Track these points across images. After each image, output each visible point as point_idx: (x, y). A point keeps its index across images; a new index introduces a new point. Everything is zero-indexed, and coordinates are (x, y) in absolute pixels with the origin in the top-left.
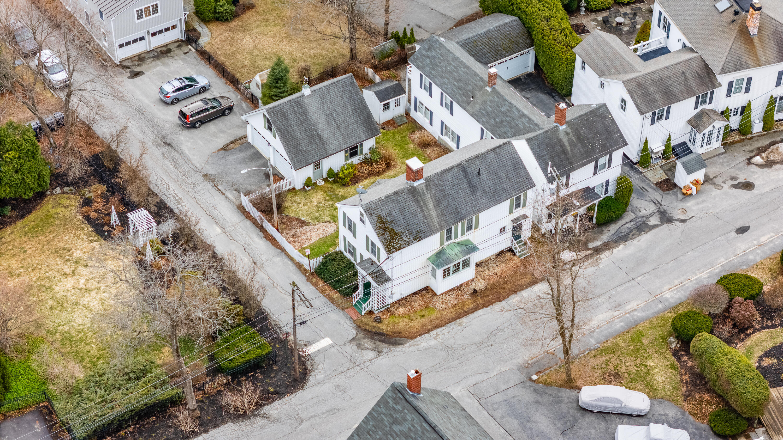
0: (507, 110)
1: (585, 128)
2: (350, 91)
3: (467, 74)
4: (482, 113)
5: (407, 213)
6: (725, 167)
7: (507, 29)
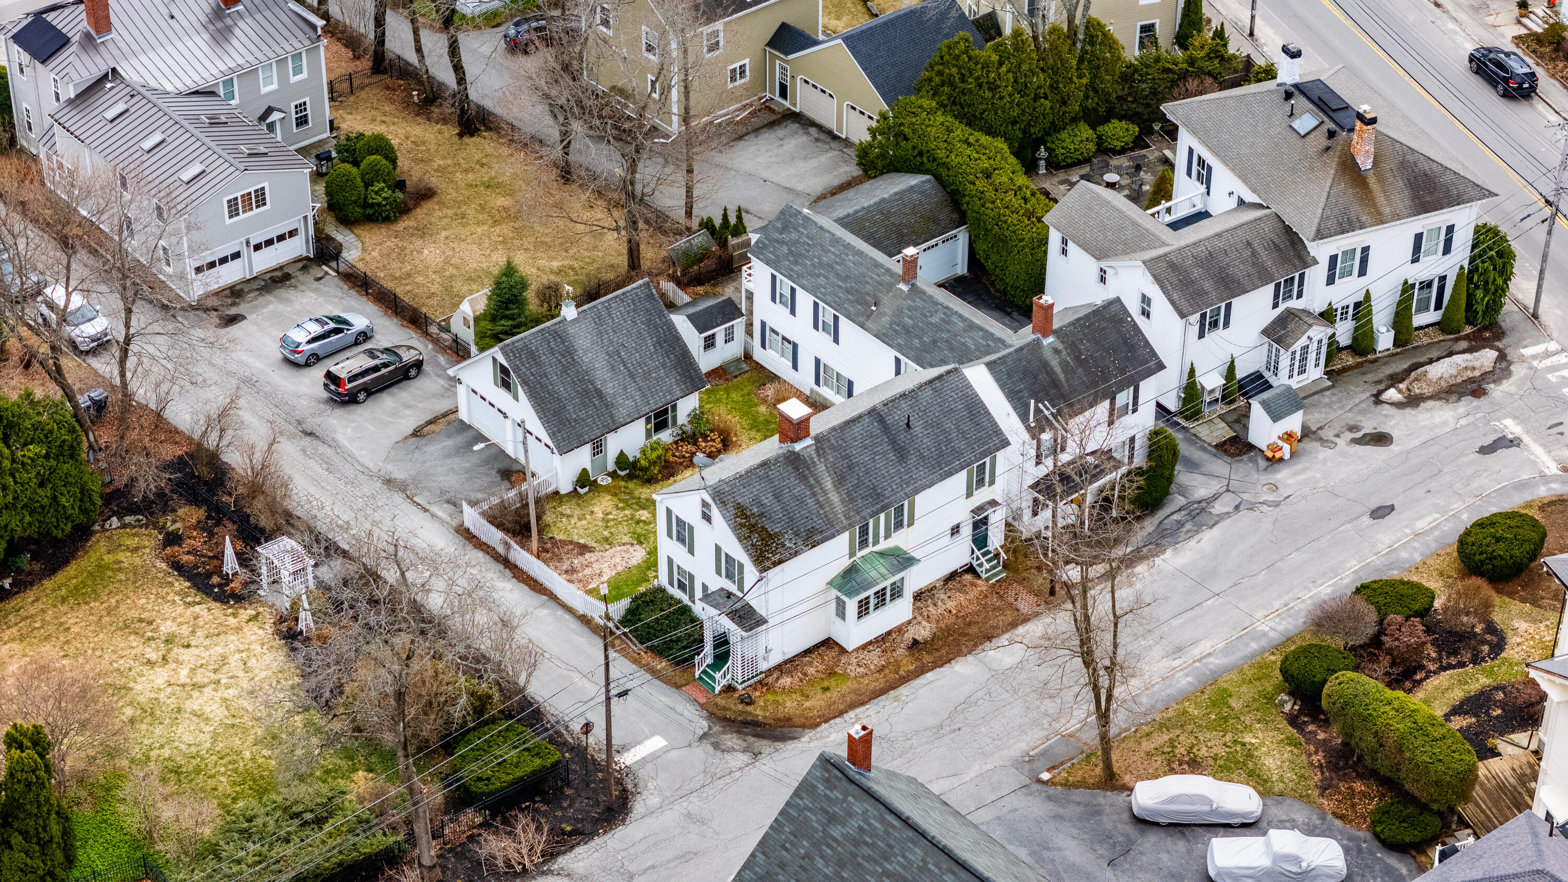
0: (942, 320)
1: (1088, 341)
2: (647, 310)
3: (861, 264)
4: (896, 331)
5: (786, 498)
6: (1335, 411)
7: (915, 196)
